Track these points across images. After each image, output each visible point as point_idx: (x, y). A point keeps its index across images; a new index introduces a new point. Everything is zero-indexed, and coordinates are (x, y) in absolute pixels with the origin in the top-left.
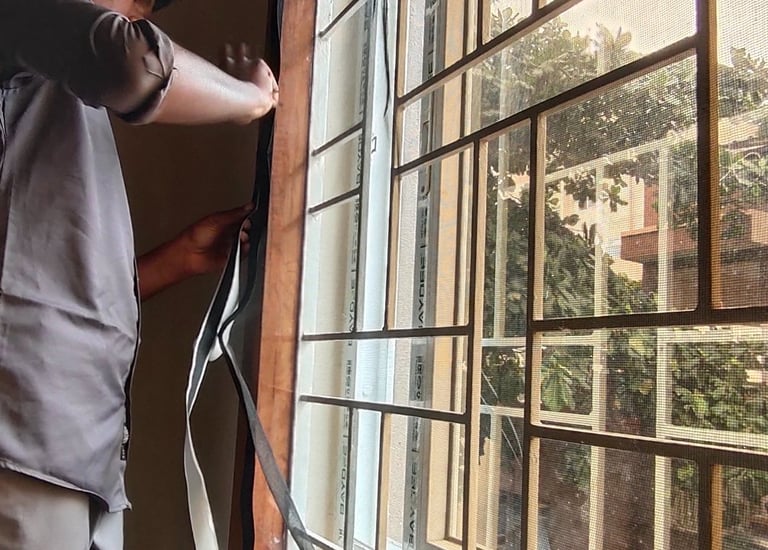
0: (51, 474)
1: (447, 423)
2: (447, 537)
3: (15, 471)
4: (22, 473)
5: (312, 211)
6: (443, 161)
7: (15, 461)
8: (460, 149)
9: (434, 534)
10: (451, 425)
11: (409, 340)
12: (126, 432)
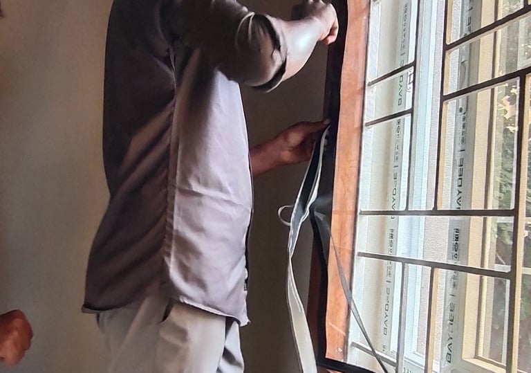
0: (209, 306)
1: (479, 276)
2: (476, 357)
3: (189, 305)
4: (193, 306)
5: (367, 125)
6: (479, 94)
7: (189, 298)
8: (492, 87)
9: (467, 354)
10: (481, 277)
11: (448, 218)
12: (247, 272)
